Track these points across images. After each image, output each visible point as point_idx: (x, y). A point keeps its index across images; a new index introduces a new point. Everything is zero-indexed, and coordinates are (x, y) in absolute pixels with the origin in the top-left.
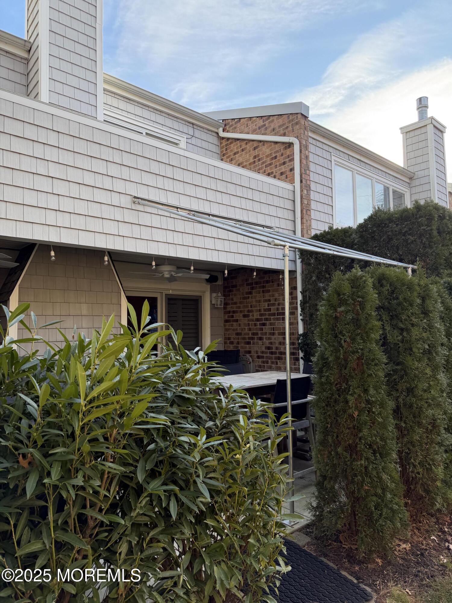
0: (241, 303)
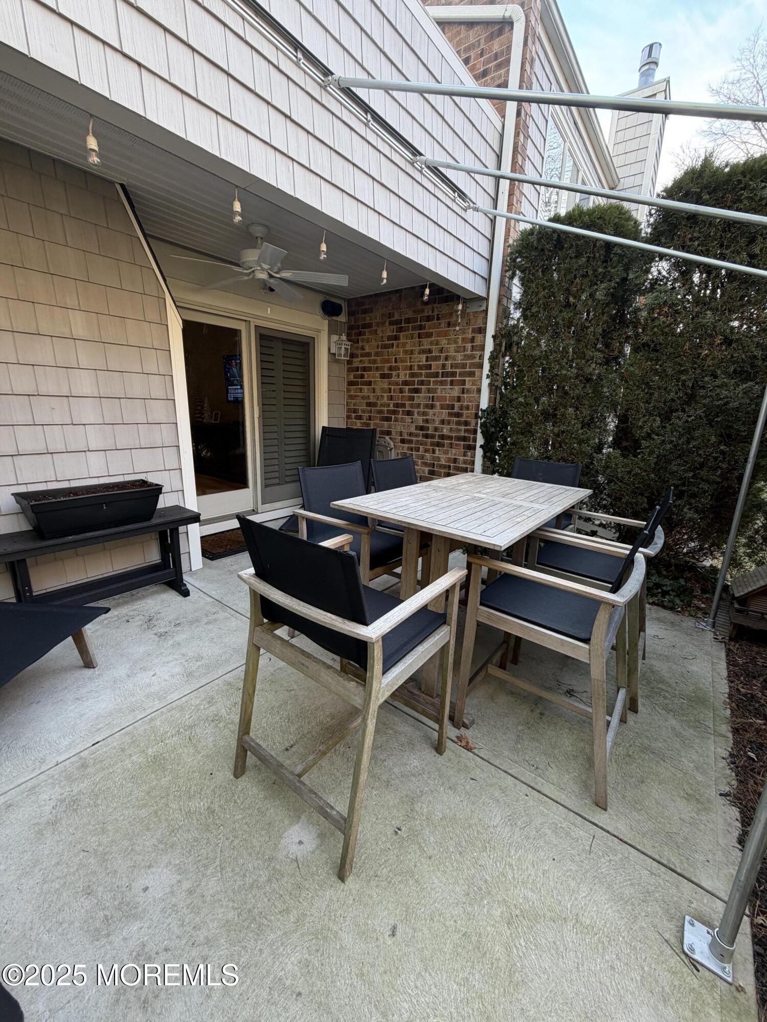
0: (377, 354)
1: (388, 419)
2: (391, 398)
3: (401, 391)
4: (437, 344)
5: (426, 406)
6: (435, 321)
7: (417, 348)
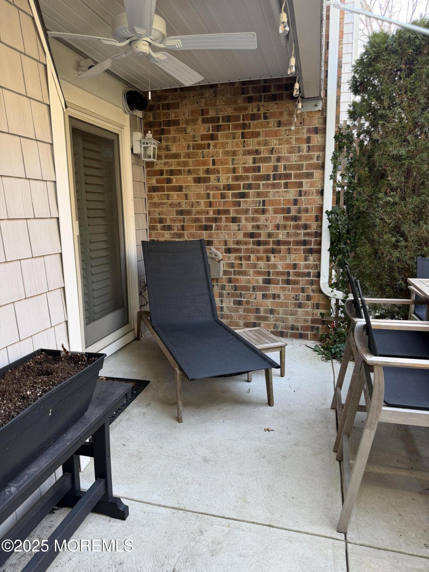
0: (188, 155)
1: (207, 228)
2: (210, 204)
3: (223, 196)
4: (266, 144)
5: (256, 211)
6: (262, 120)
7: (241, 149)
